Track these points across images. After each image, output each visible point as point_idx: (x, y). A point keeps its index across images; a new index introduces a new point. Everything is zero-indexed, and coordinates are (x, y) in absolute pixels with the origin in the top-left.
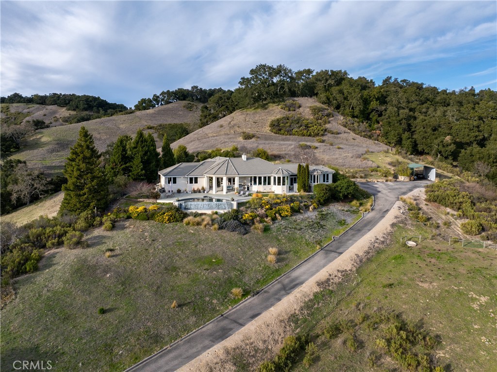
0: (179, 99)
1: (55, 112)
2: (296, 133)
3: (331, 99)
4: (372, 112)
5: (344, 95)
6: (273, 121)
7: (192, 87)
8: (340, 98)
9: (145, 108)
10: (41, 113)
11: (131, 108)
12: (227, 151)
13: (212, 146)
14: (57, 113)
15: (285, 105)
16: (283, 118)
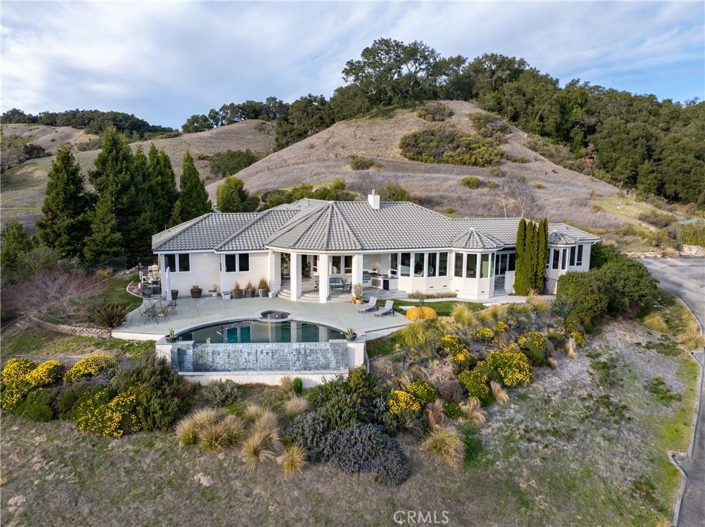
0: (248, 117)
1: (68, 136)
2: (450, 159)
3: (503, 104)
4: (573, 127)
5: (524, 95)
6: (405, 138)
7: (268, 99)
8: (519, 101)
9: (197, 130)
10: (49, 137)
11: (177, 130)
12: (325, 189)
13: (294, 181)
14: (71, 137)
15: (426, 110)
16: (424, 132)
